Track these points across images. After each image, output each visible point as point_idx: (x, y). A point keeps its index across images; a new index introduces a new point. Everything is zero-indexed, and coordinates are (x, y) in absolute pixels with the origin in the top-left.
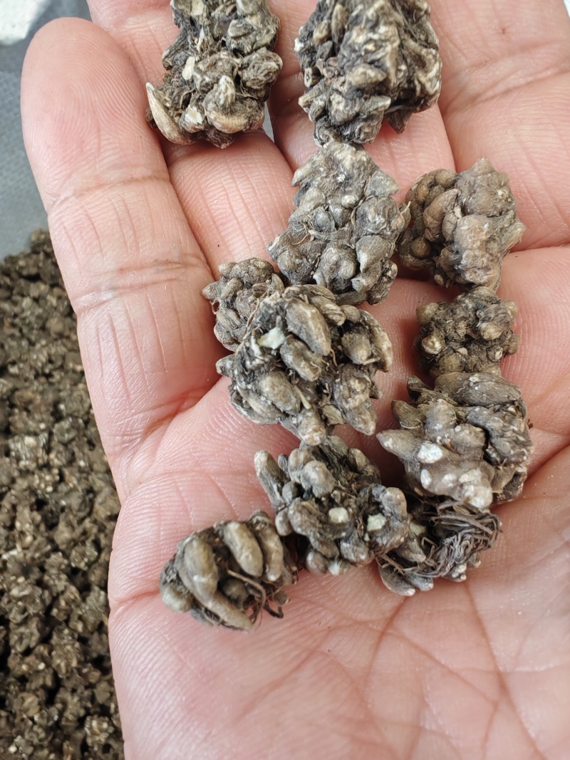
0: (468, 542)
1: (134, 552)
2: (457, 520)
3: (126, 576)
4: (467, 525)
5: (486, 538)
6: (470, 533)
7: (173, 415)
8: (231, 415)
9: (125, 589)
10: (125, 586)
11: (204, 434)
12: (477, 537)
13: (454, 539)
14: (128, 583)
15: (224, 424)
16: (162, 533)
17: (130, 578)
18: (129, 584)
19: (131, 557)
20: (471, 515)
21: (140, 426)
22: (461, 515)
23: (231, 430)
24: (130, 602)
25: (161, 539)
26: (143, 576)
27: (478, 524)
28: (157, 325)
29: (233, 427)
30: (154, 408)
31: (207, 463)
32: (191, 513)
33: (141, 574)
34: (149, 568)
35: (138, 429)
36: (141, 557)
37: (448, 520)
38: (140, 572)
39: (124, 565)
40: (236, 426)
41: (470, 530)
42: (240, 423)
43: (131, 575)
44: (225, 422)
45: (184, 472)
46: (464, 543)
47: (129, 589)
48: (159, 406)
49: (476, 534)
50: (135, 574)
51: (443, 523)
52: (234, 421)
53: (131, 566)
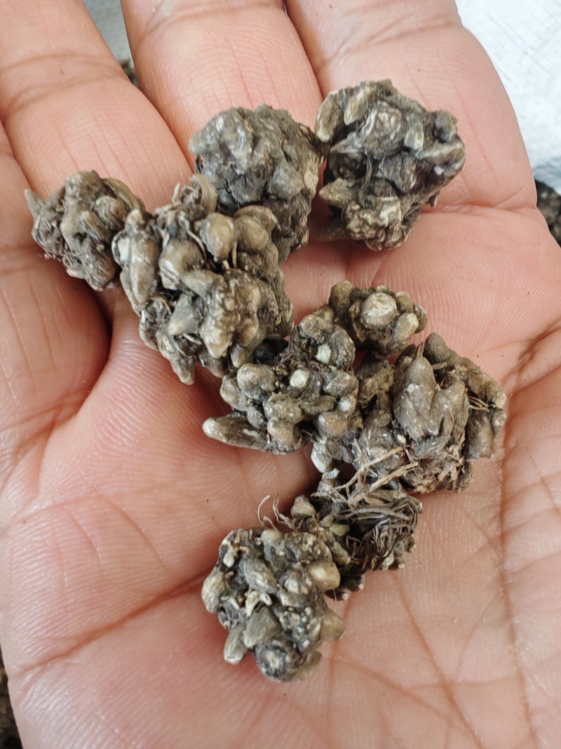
0: (386, 533)
1: (34, 607)
2: (373, 513)
3: (29, 638)
4: (382, 516)
5: (404, 525)
6: (386, 524)
7: (49, 429)
8: (123, 425)
9: (30, 653)
10: (30, 650)
11: (95, 454)
12: (394, 526)
13: (372, 534)
14: (32, 645)
15: (116, 437)
16: (66, 579)
17: (35, 639)
18: (34, 647)
19: (31, 614)
20: (385, 505)
21: (8, 445)
22: (375, 507)
23: (127, 443)
24: (38, 669)
25: (66, 586)
26: (50, 634)
27: (392, 513)
28: (16, 322)
29: (128, 439)
30: (22, 422)
31: (104, 487)
32: (98, 549)
33: (47, 632)
34: (56, 624)
35: (7, 449)
36: (44, 612)
37: (364, 515)
38: (45, 630)
39: (24, 625)
40: (131, 438)
41: (386, 521)
42: (135, 433)
43: (35, 636)
44: (119, 436)
45: (78, 501)
46: (382, 535)
47: (35, 652)
48: (29, 419)
49: (393, 523)
50: (39, 634)
51: (359, 518)
52: (128, 432)
53: (33, 625)
